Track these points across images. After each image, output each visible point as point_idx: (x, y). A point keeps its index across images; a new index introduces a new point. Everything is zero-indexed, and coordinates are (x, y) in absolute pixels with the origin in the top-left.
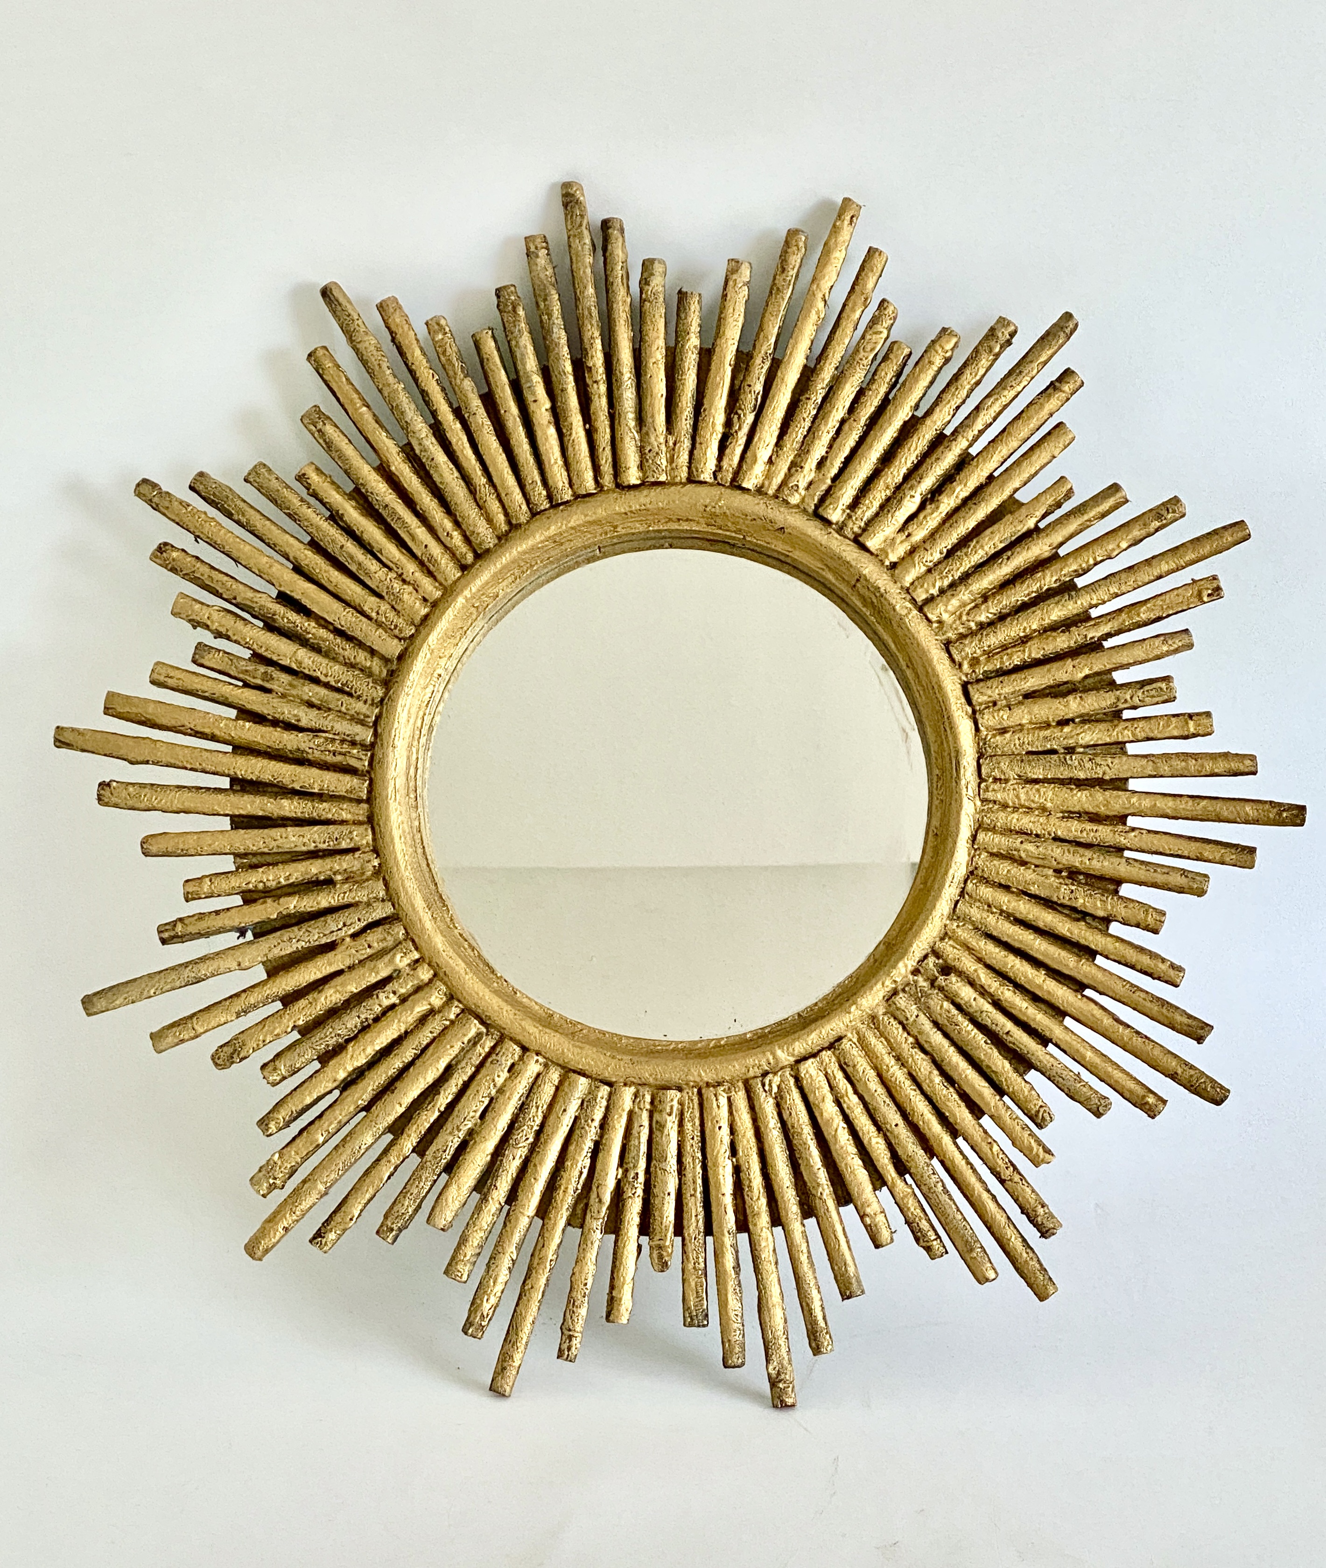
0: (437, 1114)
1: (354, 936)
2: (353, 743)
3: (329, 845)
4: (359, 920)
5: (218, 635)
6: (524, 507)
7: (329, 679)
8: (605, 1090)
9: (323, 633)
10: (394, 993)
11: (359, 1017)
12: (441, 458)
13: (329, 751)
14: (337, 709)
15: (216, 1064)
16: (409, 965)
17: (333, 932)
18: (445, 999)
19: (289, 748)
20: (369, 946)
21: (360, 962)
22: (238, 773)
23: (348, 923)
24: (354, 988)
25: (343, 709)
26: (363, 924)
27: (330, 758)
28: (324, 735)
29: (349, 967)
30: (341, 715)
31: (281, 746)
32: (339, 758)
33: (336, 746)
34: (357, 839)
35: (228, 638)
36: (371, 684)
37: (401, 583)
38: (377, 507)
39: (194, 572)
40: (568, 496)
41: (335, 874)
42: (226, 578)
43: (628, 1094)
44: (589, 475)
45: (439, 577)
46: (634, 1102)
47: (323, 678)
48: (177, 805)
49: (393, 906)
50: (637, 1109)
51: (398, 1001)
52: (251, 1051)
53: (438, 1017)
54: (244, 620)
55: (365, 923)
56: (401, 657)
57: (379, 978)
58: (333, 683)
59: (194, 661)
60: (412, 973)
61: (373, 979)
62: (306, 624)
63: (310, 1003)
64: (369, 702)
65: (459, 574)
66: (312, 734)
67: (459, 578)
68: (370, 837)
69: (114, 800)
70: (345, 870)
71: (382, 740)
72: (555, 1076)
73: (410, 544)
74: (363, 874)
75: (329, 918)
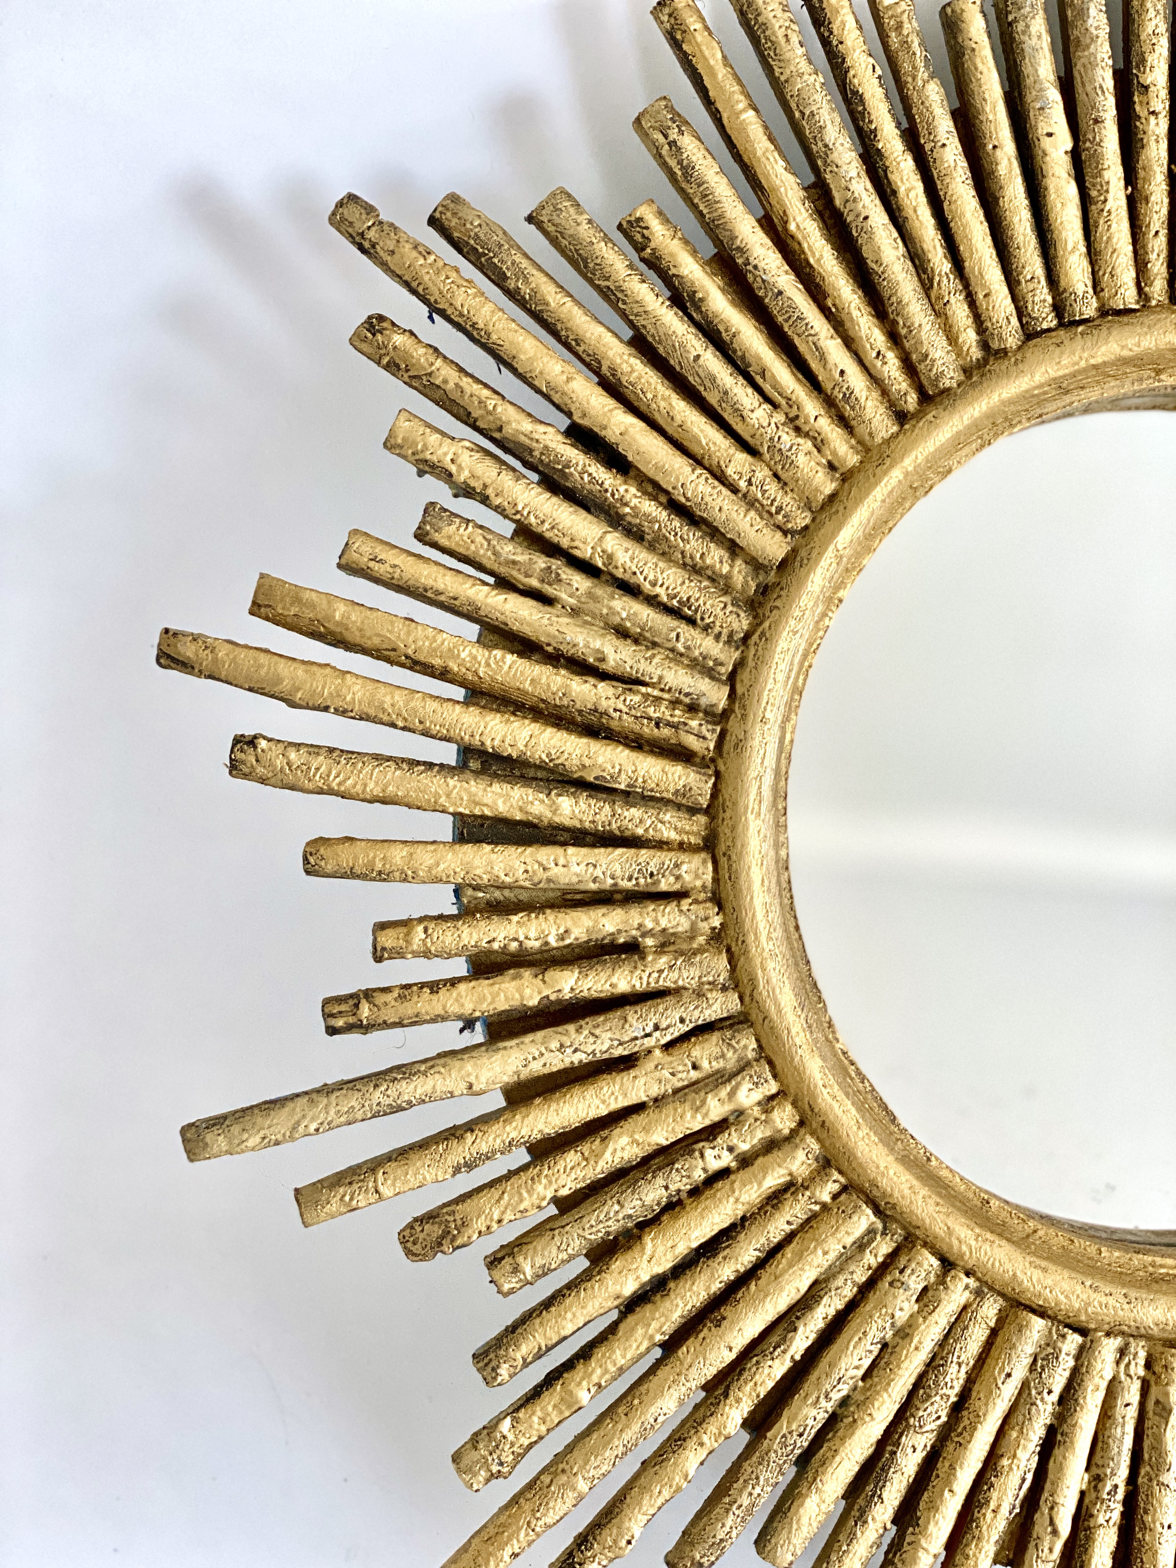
0: (788, 1364)
1: (668, 1047)
2: (692, 708)
3: (637, 884)
4: (682, 1021)
5: (466, 491)
6: (1014, 321)
7: (658, 590)
8: (1073, 1341)
9: (649, 507)
10: (731, 1149)
11: (667, 1188)
12: (878, 218)
13: (650, 719)
14: (669, 645)
15: (409, 1253)
16: (759, 1103)
17: (636, 1038)
18: (815, 1165)
19: (578, 706)
20: (695, 1067)
21: (676, 1091)
22: (488, 743)
23: (663, 1025)
24: (661, 1137)
25: (680, 647)
26: (685, 1028)
27: (648, 730)
28: (643, 689)
29: (656, 1100)
30: (676, 656)
31: (565, 702)
32: (666, 732)
33: (662, 711)
34: (687, 878)
35: (485, 500)
36: (730, 608)
37: (792, 433)
38: (761, 293)
39: (430, 374)
40: (1090, 309)
41: (644, 935)
42: (486, 393)
43: (1109, 1347)
44: (1127, 275)
45: (861, 430)
46: (1118, 1363)
47: (647, 587)
48: (373, 788)
49: (741, 998)
50: (1122, 1377)
51: (733, 1164)
52: (476, 1236)
53: (803, 1199)
54: (514, 470)
55: (691, 1026)
56: (784, 565)
57: (707, 1122)
58: (665, 599)
59: (421, 536)
60: (763, 1117)
61: (697, 1123)
62: (622, 489)
63: (586, 1159)
64: (724, 637)
65: (895, 429)
66: (621, 687)
67: (895, 436)
68: (709, 876)
69: (260, 770)
70: (664, 930)
71: (744, 707)
72: (990, 1309)
73: (814, 365)
74: (692, 938)
75: (631, 1013)
